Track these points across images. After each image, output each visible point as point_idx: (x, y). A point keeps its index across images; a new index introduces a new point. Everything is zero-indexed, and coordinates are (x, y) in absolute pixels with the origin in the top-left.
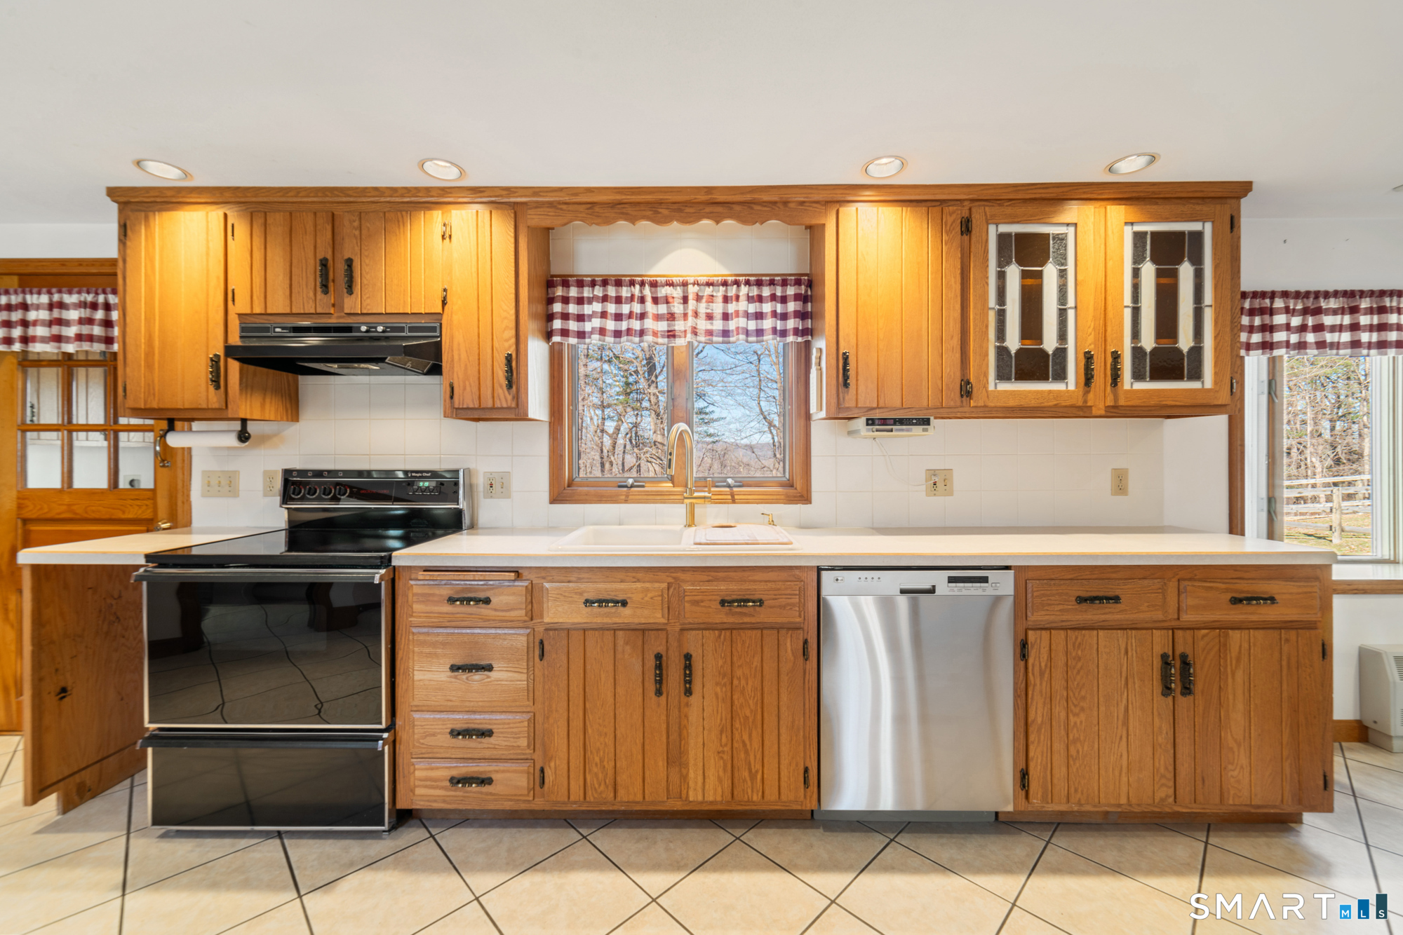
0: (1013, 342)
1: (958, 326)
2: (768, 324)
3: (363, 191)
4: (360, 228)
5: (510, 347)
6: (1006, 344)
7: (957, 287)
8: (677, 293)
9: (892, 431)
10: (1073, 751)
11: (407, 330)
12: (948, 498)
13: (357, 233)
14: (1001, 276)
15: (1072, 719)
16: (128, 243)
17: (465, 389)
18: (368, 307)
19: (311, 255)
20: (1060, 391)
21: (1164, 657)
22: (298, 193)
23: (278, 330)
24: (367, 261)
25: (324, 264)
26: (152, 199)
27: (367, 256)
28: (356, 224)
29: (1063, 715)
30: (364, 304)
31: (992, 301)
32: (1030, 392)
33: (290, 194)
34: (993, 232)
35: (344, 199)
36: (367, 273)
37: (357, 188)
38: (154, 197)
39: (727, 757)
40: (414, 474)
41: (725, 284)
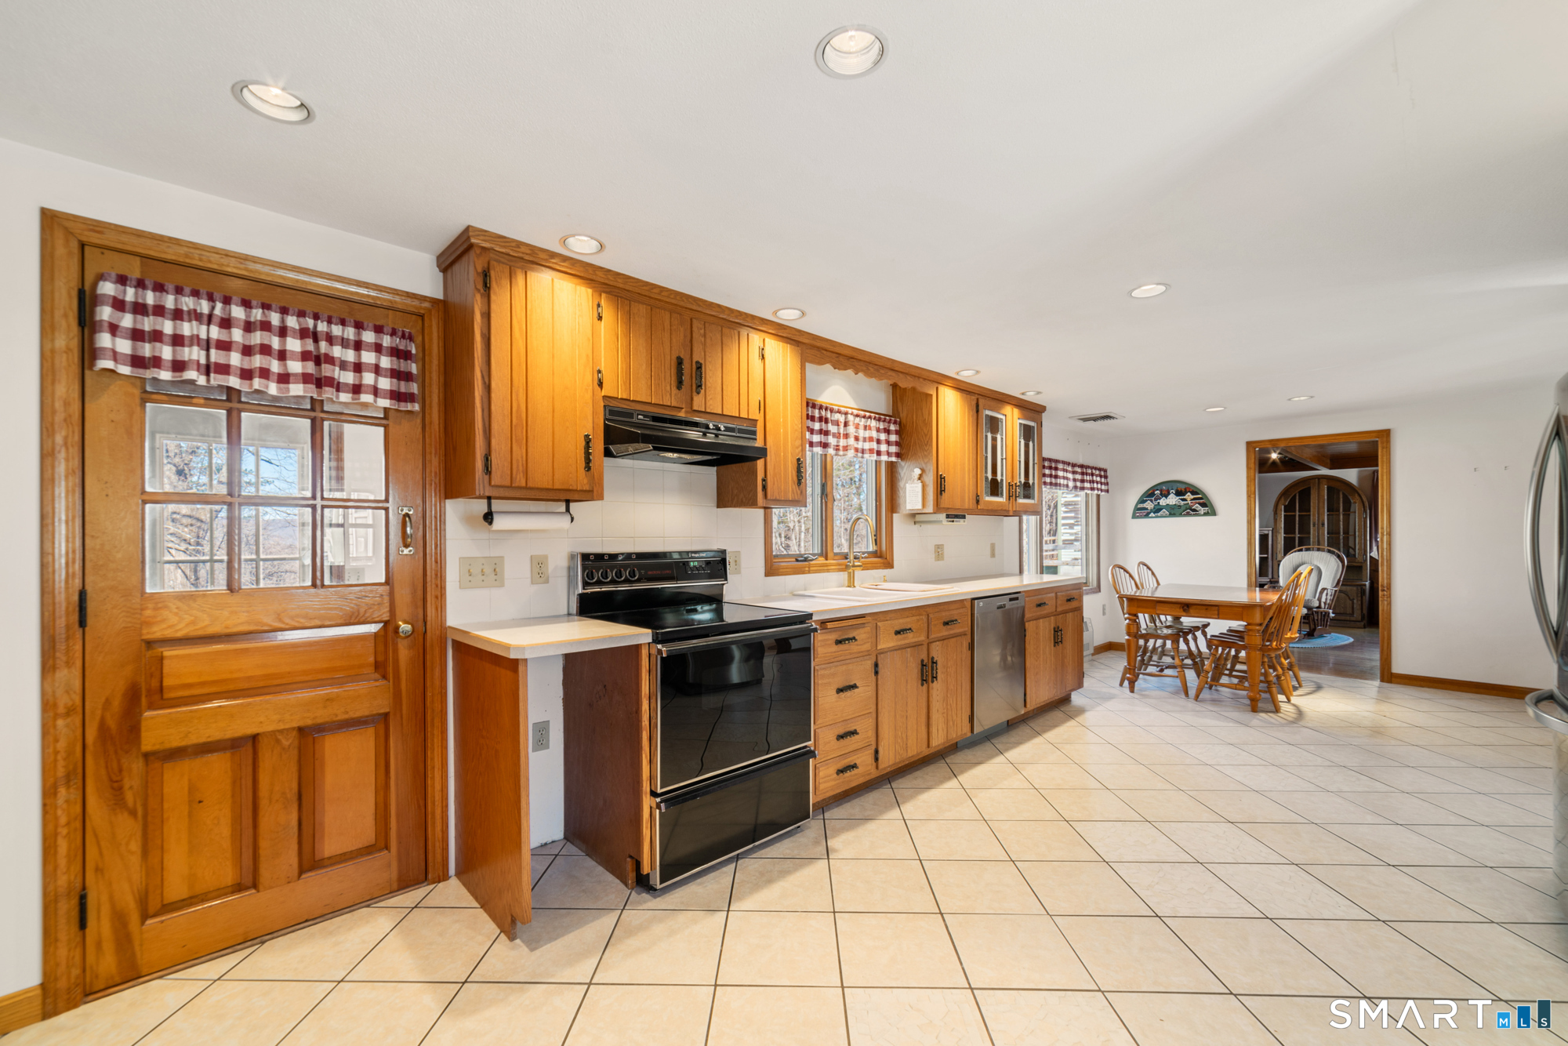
0: (990, 475)
1: (975, 464)
3: (711, 305)
4: (705, 336)
5: (799, 453)
6: (988, 475)
7: (975, 442)
8: (842, 418)
9: (953, 521)
10: (1036, 679)
11: (737, 431)
13: (703, 340)
14: (986, 439)
15: (1036, 663)
16: (493, 297)
17: (774, 484)
18: (711, 407)
19: (667, 351)
20: (1000, 502)
21: (1054, 629)
22: (661, 291)
23: (640, 417)
24: (710, 367)
25: (680, 362)
26: (520, 255)
27: (710, 362)
28: (702, 331)
30: (708, 405)
31: (984, 451)
32: (997, 502)
33: (654, 291)
35: (694, 307)
36: (710, 377)
37: (706, 301)
38: (523, 253)
39: (945, 715)
40: (693, 555)
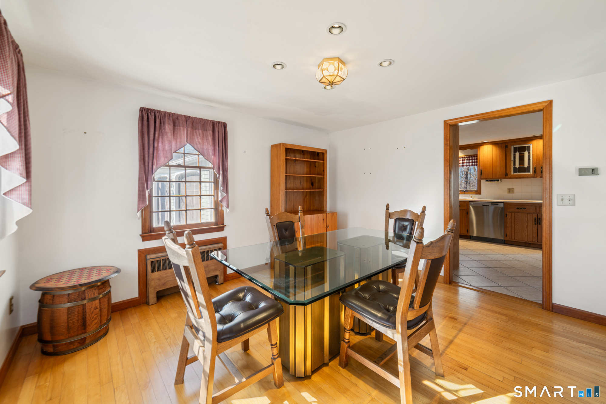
0: (517, 165)
1: (505, 164)
2: (471, 164)
6: (516, 166)
7: (504, 158)
10: (515, 231)
12: (513, 194)
14: (515, 155)
15: (516, 227)
20: (529, 174)
21: (535, 218)
29: (514, 226)
31: (512, 159)
32: (521, 174)
34: (512, 147)
41: (462, 158)
